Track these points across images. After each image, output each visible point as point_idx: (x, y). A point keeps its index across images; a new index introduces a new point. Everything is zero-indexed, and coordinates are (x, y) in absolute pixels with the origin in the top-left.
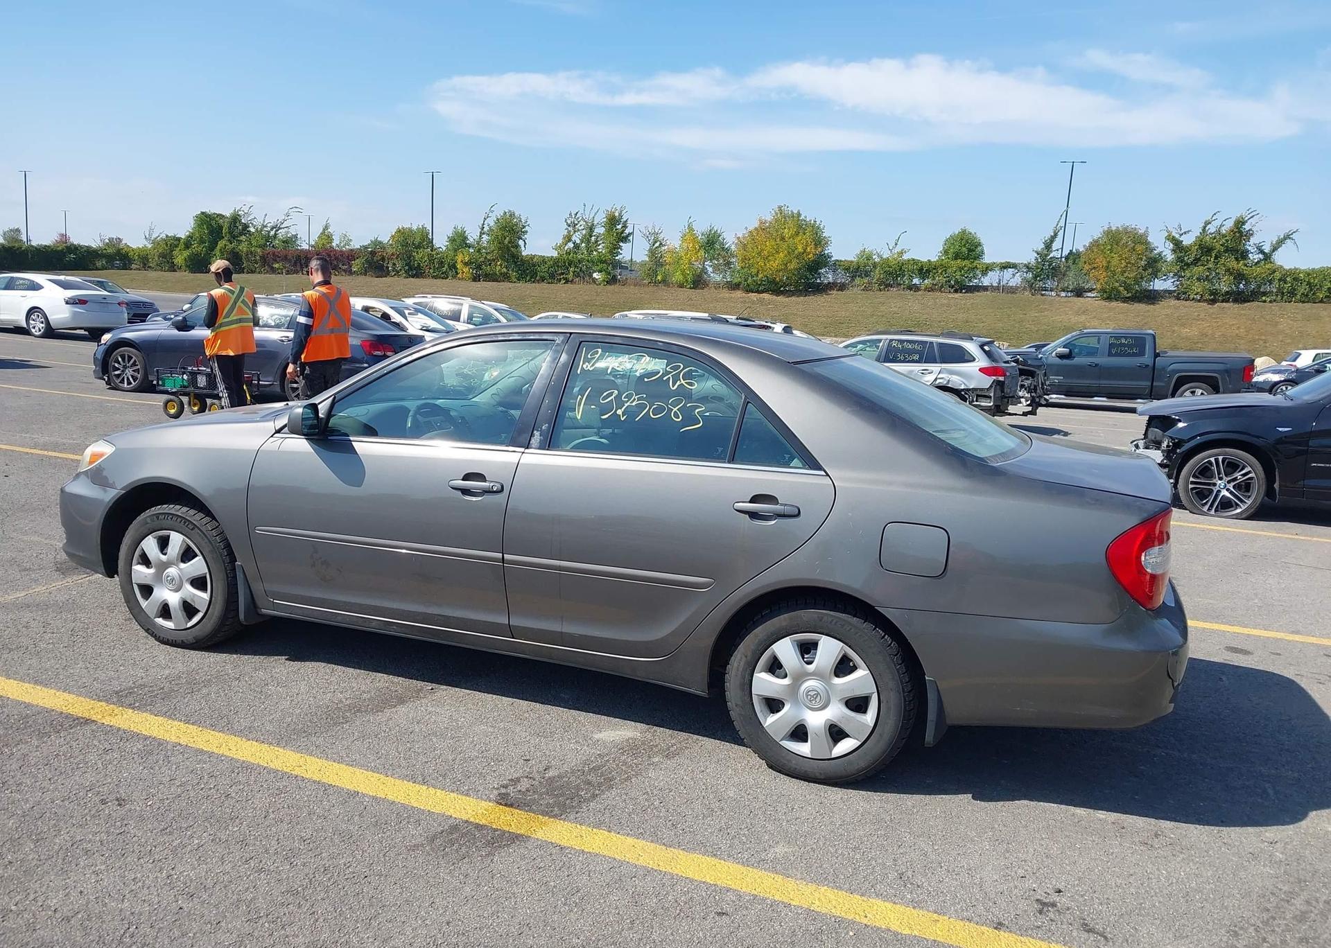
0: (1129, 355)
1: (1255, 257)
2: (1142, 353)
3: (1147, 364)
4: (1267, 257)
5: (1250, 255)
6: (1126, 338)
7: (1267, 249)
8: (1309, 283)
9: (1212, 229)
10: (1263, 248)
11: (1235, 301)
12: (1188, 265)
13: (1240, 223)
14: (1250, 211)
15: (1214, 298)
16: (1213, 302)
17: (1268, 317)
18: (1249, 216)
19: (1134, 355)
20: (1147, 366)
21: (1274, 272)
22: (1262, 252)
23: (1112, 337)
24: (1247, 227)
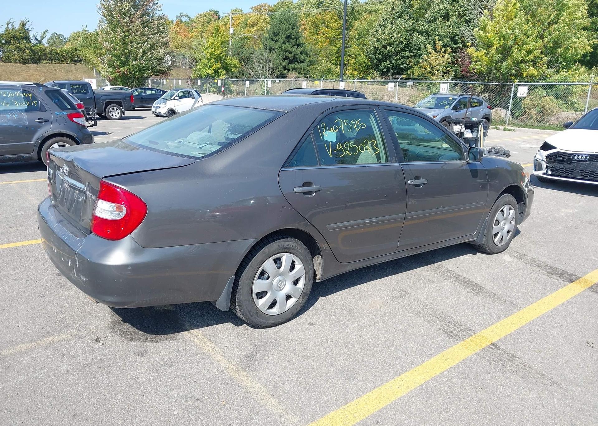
0: (82, 93)
1: (34, 41)
2: (87, 92)
3: (91, 97)
4: (40, 42)
5: (31, 41)
6: (78, 85)
7: (39, 39)
8: (62, 55)
9: (10, 27)
10: (37, 37)
11: (33, 63)
12: (4, 44)
13: (23, 25)
14: (26, 19)
15: (24, 61)
16: (24, 63)
17: (50, 71)
18: (26, 21)
19: (84, 93)
20: (92, 98)
21: (46, 49)
22: (37, 39)
23: (71, 85)
24: (27, 27)
